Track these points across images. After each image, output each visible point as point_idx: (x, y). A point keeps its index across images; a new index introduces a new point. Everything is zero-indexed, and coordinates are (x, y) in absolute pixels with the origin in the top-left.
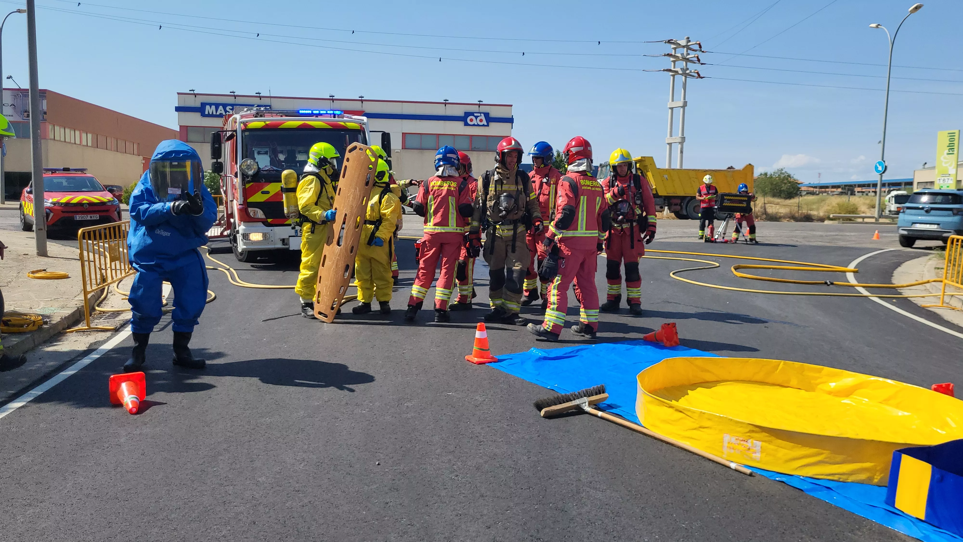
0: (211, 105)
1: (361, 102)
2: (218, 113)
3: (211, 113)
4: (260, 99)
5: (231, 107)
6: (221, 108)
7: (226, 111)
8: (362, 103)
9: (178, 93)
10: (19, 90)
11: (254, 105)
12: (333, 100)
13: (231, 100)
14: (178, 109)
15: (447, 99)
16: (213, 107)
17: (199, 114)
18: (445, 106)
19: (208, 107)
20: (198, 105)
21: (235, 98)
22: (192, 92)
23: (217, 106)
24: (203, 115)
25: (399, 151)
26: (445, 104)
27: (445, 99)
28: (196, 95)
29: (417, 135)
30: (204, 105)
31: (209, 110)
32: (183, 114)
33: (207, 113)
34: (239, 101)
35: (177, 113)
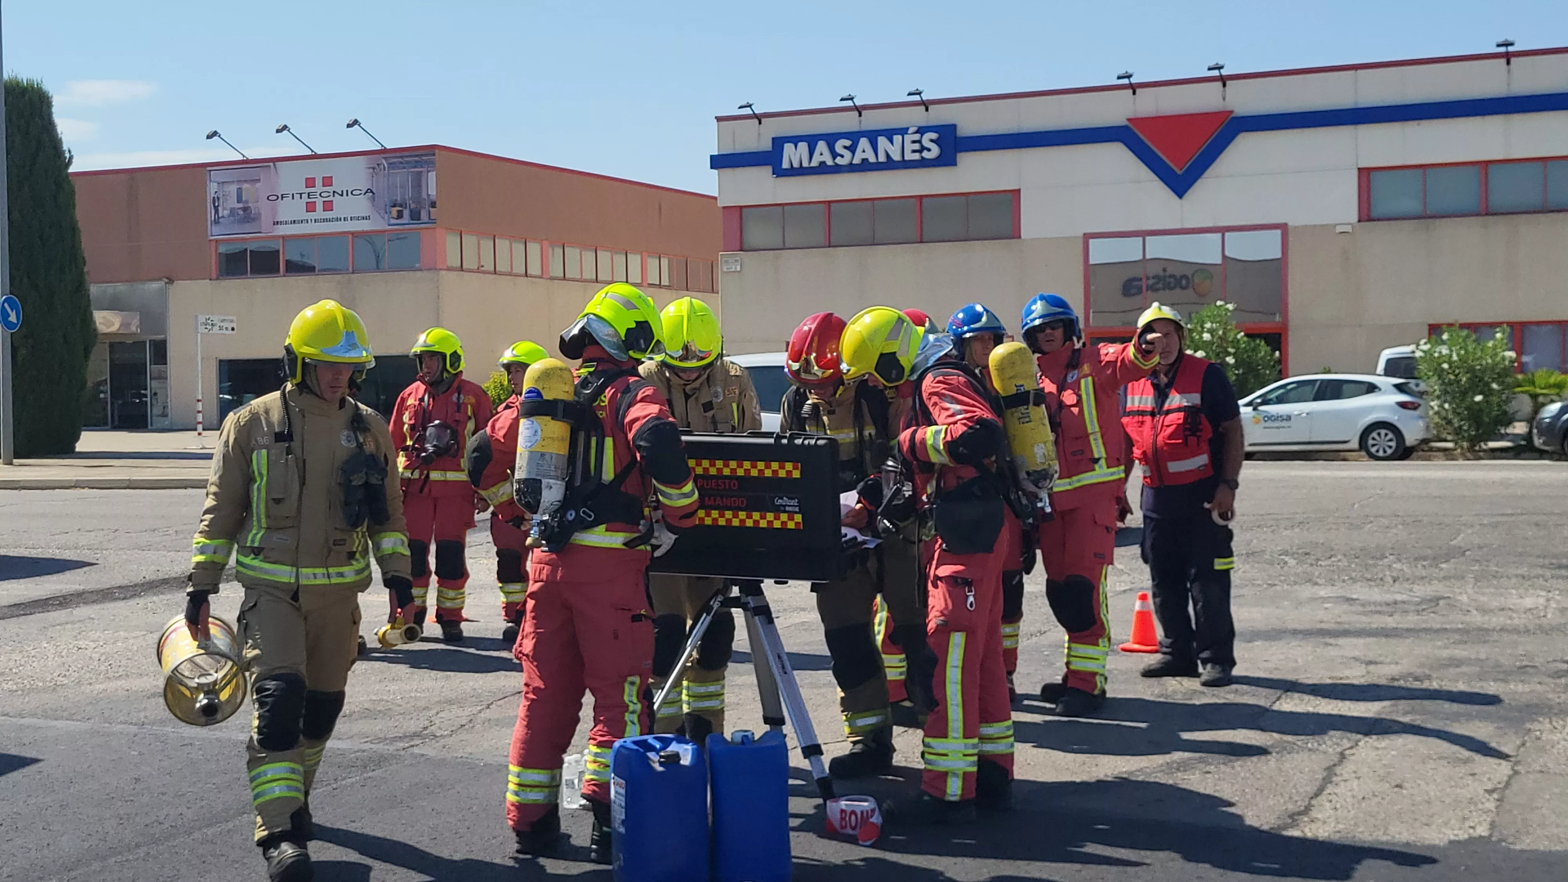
0: (795, 140)
1: (1220, 84)
2: (814, 163)
3: (796, 165)
4: (927, 110)
5: (848, 143)
6: (822, 146)
7: (834, 155)
8: (1224, 85)
9: (719, 119)
10: (384, 151)
11: (908, 129)
12: (1134, 88)
13: (849, 122)
14: (718, 162)
15: (1511, 39)
16: (803, 146)
17: (769, 169)
18: (1508, 63)
19: (788, 148)
20: (766, 145)
21: (860, 115)
22: (748, 111)
23: (812, 141)
24: (779, 172)
25: (1348, 229)
26: (1508, 57)
27: (1501, 40)
28: (759, 118)
29: (1412, 171)
30: (779, 143)
31: (793, 155)
32: (728, 172)
33: (785, 165)
34: (871, 120)
35: (715, 172)
